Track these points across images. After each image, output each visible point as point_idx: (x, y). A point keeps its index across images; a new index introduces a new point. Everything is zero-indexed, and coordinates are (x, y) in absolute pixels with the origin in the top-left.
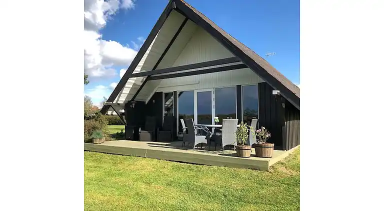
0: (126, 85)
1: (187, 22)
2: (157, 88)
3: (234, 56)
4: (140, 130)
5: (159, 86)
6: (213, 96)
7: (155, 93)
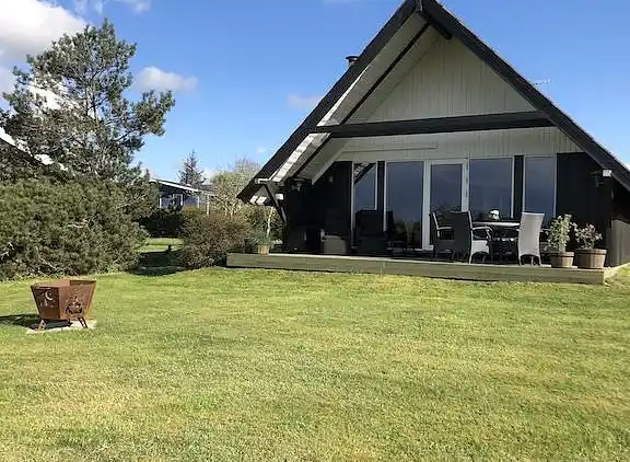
0: (299, 148)
1: (428, 30)
2: (340, 152)
3: (533, 109)
4: (323, 234)
5: (344, 149)
6: (465, 174)
7: (335, 163)
